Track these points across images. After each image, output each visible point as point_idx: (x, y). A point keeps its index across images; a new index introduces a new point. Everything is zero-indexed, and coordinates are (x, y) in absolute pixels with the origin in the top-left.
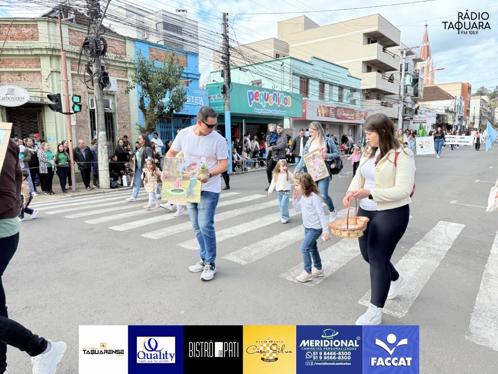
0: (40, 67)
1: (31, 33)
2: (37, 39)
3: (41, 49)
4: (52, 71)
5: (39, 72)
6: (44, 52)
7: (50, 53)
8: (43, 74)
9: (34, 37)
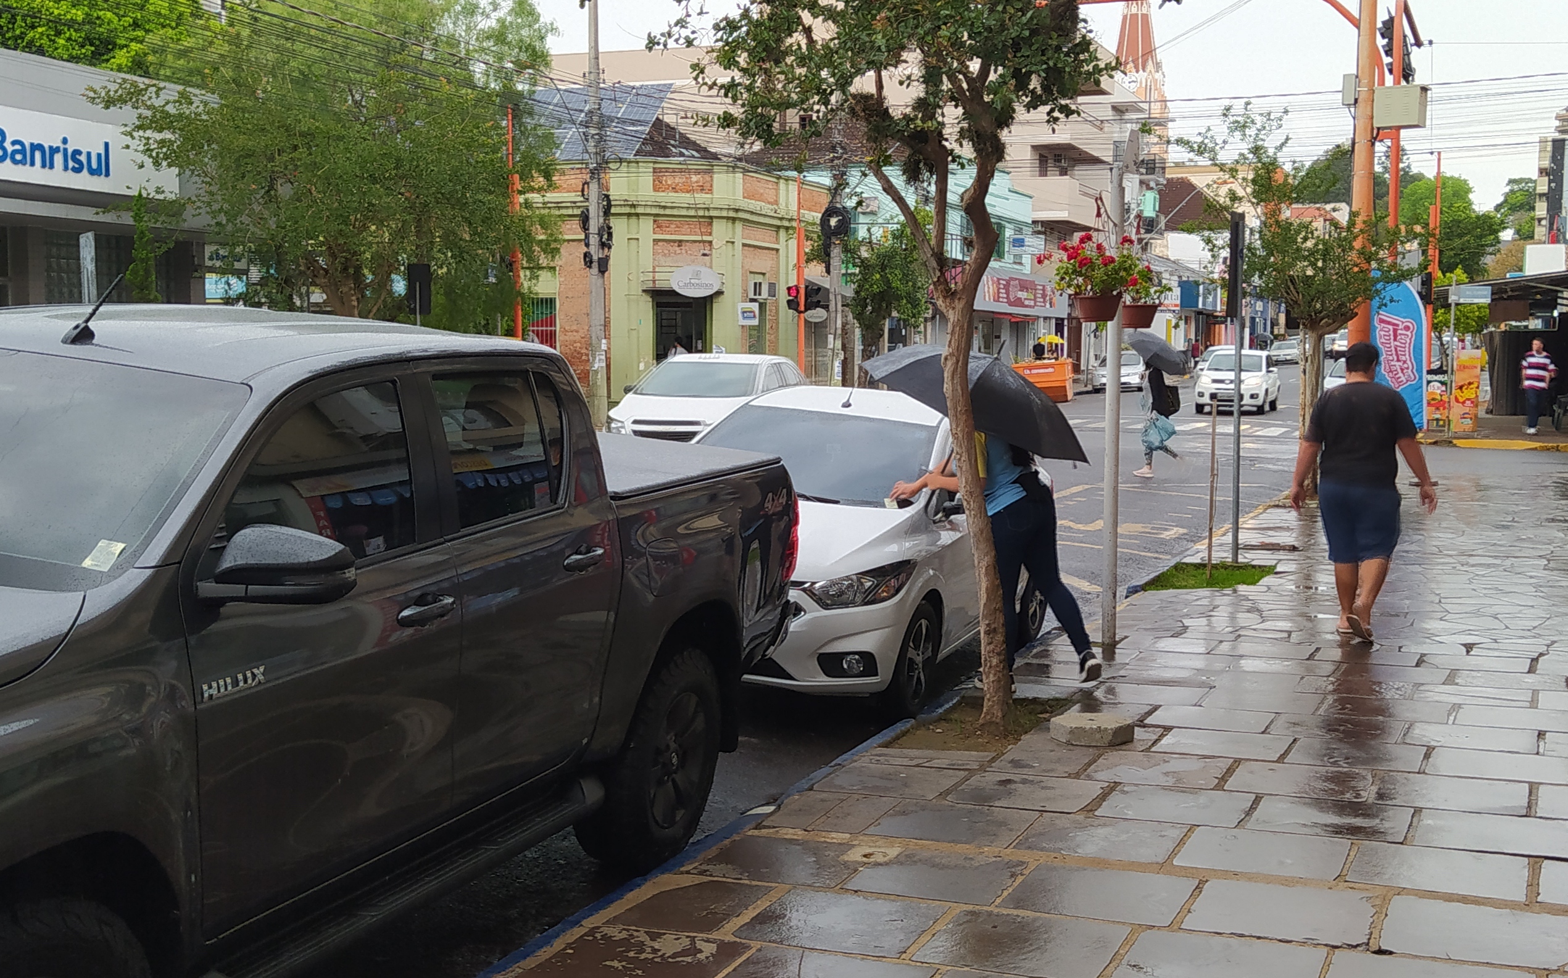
0: (710, 234)
1: (701, 184)
2: (710, 191)
3: (721, 209)
4: (727, 242)
5: (710, 242)
6: (724, 214)
7: (732, 214)
8: (714, 243)
9: (702, 189)
